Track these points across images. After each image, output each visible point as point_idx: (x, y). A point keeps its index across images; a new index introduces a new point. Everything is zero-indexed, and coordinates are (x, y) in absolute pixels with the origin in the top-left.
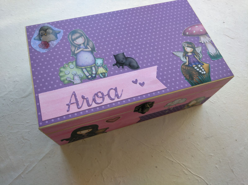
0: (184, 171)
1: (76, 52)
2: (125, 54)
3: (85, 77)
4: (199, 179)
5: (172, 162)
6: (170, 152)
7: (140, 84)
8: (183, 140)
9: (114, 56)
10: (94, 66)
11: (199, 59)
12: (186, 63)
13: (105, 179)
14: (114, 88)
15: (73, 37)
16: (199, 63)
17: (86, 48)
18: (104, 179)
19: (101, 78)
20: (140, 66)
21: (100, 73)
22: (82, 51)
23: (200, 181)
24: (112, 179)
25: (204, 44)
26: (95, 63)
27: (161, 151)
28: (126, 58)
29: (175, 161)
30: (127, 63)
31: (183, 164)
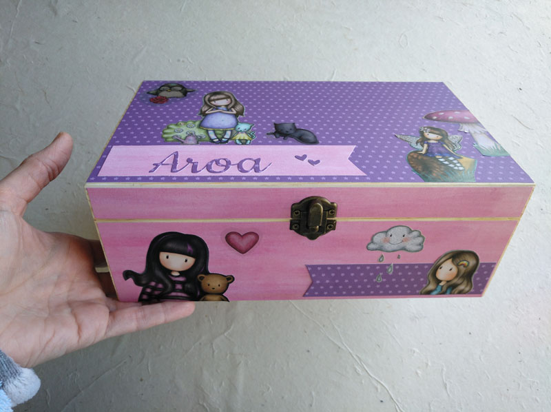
0: (357, 367)
1: (207, 112)
2: (297, 125)
3: (207, 139)
4: (379, 387)
5: (339, 348)
6: (339, 330)
7: (310, 162)
8: (368, 313)
9: (275, 124)
10: (232, 131)
11: (453, 150)
12: (422, 151)
13: (215, 353)
14: (255, 159)
15: (212, 98)
16: (451, 155)
17: (228, 110)
18: (213, 352)
19: (237, 144)
20: (320, 142)
21: (238, 138)
22: (220, 112)
23: (379, 390)
24: (227, 355)
25: (468, 134)
26: (235, 128)
27: (324, 326)
28: (296, 130)
29: (343, 348)
30: (297, 134)
31: (358, 357)
